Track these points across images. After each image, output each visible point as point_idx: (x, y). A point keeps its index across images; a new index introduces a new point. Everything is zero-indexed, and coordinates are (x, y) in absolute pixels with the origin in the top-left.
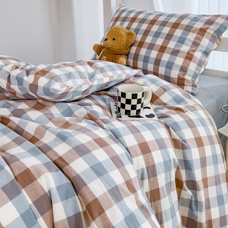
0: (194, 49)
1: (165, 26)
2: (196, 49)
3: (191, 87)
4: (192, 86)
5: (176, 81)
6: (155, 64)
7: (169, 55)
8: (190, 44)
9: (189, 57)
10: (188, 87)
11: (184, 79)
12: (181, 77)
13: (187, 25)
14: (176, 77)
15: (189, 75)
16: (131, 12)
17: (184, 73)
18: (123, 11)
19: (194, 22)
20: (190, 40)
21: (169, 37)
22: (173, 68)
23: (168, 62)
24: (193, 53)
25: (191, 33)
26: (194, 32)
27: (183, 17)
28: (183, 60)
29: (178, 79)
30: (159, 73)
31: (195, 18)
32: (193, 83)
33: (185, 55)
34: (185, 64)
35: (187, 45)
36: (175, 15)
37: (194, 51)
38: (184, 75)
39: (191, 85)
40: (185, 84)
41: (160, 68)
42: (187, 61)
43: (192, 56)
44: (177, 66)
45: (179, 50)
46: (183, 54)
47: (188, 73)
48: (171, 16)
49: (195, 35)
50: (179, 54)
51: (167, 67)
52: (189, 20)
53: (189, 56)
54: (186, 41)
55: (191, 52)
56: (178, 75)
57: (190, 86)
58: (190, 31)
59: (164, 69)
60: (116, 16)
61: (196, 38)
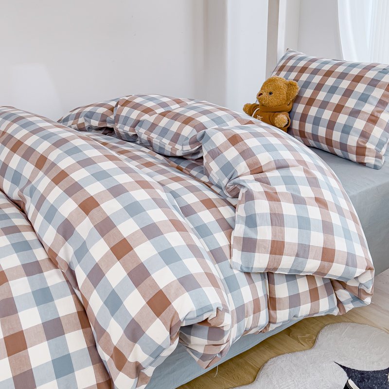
0: (379, 109)
1: (343, 79)
2: (383, 110)
3: (374, 159)
4: (376, 157)
5: (355, 149)
6: (328, 128)
7: (347, 116)
8: (375, 103)
9: (373, 120)
10: (370, 158)
11: (365, 148)
12: (361, 145)
13: (372, 78)
14: (355, 144)
15: (371, 143)
16: (301, 59)
17: (366, 139)
18: (291, 58)
19: (382, 74)
20: (375, 98)
21: (348, 93)
22: (351, 132)
23: (345, 125)
24: (379, 114)
25: (376, 89)
26: (380, 88)
27: (368, 68)
28: (364, 123)
29: (357, 147)
30: (333, 139)
31: (384, 69)
32: (377, 153)
33: (367, 117)
34: (367, 129)
35: (371, 104)
36: (359, 64)
37: (381, 112)
38: (365, 143)
39: (375, 155)
40: (366, 153)
41: (334, 132)
42: (371, 125)
43: (378, 118)
44: (356, 130)
45: (360, 111)
46: (366, 115)
47: (370, 140)
48: (354, 66)
49: (382, 91)
50: (360, 115)
51: (343, 132)
52: (376, 72)
53: (373, 118)
54: (370, 99)
55: (376, 114)
56: (357, 143)
57: (373, 157)
58: (375, 86)
59: (340, 133)
60: (281, 64)
61: (383, 95)
